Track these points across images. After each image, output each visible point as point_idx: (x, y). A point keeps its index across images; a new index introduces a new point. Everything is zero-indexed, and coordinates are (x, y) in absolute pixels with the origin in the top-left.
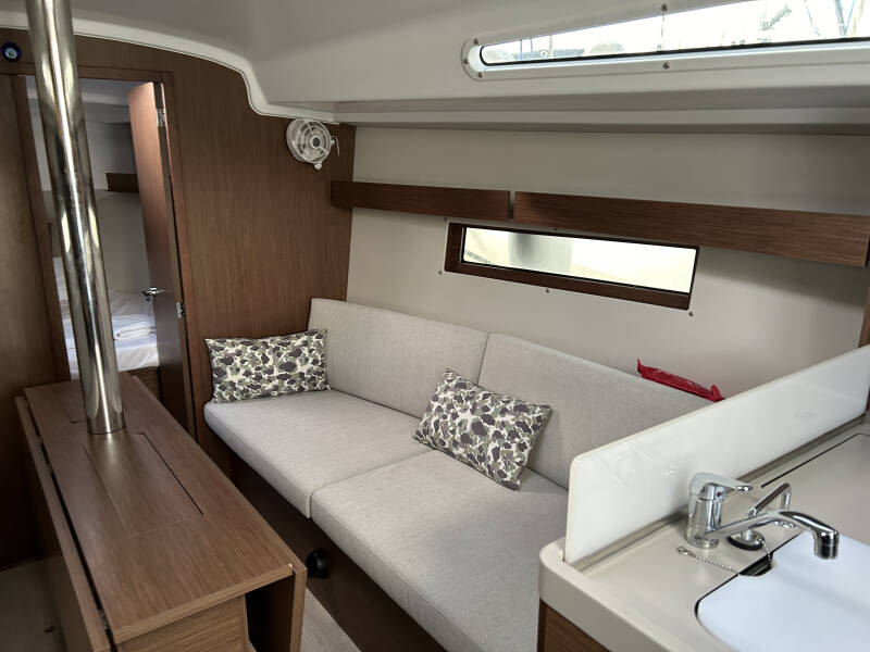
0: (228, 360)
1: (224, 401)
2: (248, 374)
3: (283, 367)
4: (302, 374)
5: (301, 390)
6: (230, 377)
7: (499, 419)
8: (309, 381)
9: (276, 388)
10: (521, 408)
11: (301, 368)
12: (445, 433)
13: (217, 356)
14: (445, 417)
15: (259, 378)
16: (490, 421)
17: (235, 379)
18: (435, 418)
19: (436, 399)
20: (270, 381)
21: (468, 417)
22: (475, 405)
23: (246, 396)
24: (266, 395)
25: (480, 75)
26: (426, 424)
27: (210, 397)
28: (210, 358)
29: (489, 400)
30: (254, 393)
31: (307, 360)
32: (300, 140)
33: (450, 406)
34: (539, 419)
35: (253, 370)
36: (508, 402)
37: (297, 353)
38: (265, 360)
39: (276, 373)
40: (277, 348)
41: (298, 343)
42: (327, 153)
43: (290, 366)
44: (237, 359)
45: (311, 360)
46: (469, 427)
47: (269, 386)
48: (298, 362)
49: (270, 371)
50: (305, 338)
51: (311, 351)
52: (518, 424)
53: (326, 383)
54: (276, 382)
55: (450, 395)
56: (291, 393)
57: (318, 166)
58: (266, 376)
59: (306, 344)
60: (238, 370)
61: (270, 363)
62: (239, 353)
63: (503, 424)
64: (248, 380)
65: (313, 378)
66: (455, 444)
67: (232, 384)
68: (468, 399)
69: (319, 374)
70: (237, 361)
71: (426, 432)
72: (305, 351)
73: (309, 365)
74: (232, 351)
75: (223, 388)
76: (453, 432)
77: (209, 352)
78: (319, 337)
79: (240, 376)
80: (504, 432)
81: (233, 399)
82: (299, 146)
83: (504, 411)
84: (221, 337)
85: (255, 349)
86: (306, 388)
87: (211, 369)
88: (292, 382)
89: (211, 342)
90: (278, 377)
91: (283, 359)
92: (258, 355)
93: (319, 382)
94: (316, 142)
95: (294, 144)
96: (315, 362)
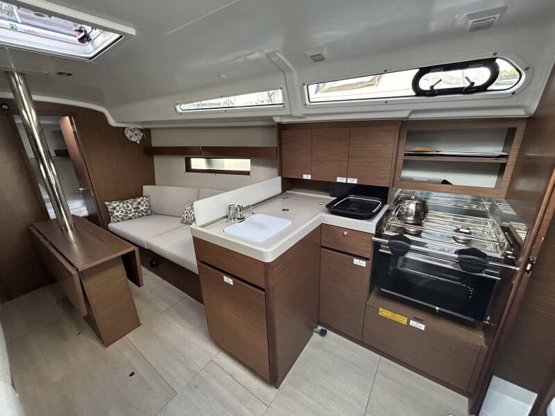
0: (114, 208)
1: (115, 222)
2: (122, 212)
3: (135, 208)
4: (142, 210)
5: (143, 215)
6: (116, 214)
9: (134, 215)
11: (141, 208)
13: (110, 208)
14: (188, 214)
15: (126, 213)
17: (118, 214)
18: (186, 215)
20: (131, 213)
23: (123, 219)
24: (131, 218)
25: (181, 114)
26: (183, 218)
27: (109, 222)
28: (107, 209)
30: (126, 218)
31: (143, 205)
32: (130, 134)
33: (190, 211)
35: (124, 211)
37: (139, 203)
38: (128, 207)
39: (133, 211)
40: (132, 203)
41: (139, 200)
42: (141, 138)
43: (138, 208)
44: (117, 208)
47: (131, 215)
48: (140, 206)
49: (130, 210)
50: (142, 198)
51: (144, 202)
53: (152, 212)
56: (139, 217)
57: (138, 142)
58: (129, 212)
59: (142, 200)
61: (130, 208)
62: (118, 206)
64: (123, 214)
65: (146, 211)
66: (192, 221)
67: (117, 216)
69: (149, 209)
71: (184, 220)
72: (142, 202)
73: (144, 207)
74: (115, 205)
75: (114, 218)
76: (191, 218)
77: (106, 206)
78: (147, 198)
81: (118, 221)
82: (130, 136)
84: (111, 201)
86: (145, 214)
87: (108, 212)
88: (139, 213)
89: (107, 203)
91: (135, 206)
92: (125, 205)
93: (149, 212)
94: (136, 135)
95: (128, 136)
96: (146, 206)
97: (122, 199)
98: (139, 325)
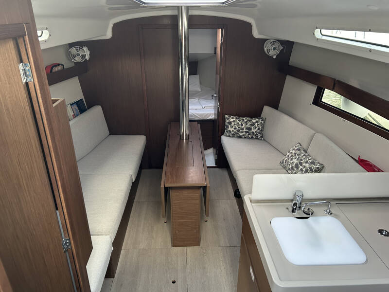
0: (230, 123)
1: (227, 136)
2: (235, 129)
3: (247, 128)
4: (253, 132)
5: (252, 138)
6: (230, 129)
7: (304, 164)
8: (256, 135)
9: (244, 135)
10: (313, 163)
11: (253, 130)
12: (287, 164)
13: (227, 121)
14: (289, 159)
15: (238, 131)
16: (301, 164)
17: (231, 130)
18: (286, 159)
19: (289, 152)
20: (242, 132)
21: (295, 161)
22: (299, 157)
23: (234, 136)
24: (240, 137)
25: (318, 39)
26: (283, 160)
27: (223, 134)
28: (225, 121)
29: (304, 157)
30: (236, 135)
31: (256, 128)
32: (268, 48)
33: (292, 156)
34: (318, 168)
35: (237, 128)
36: (310, 159)
37: (253, 125)
38: (242, 125)
39: (244, 130)
40: (247, 122)
41: (255, 121)
42: (278, 53)
43: (250, 129)
45: (257, 128)
46: (294, 164)
47: (241, 134)
48: (252, 128)
49: (243, 129)
50: (257, 120)
51: (258, 125)
52: (310, 168)
53: (262, 137)
54: (244, 133)
55: (293, 152)
56: (248, 138)
57: (275, 57)
58: (241, 131)
59: (257, 122)
60: (232, 127)
61: (243, 127)
62: (234, 121)
63: (305, 167)
64: (235, 131)
65: (257, 134)
66: (289, 169)
67: (230, 131)
68: (298, 155)
69: (260, 133)
70: (233, 124)
71: (283, 162)
72: (256, 124)
73: (256, 130)
74: (232, 120)
75: (227, 132)
76: (289, 165)
77: (225, 119)
78: (262, 120)
79: (233, 129)
80: (304, 169)
81: (230, 136)
82: (267, 50)
83: (307, 162)
84: (230, 115)
85: (239, 121)
86: (254, 137)
87: (225, 125)
88: (249, 134)
89: (226, 116)
90: (245, 132)
91: (248, 126)
92: (240, 123)
93: (259, 136)
94: (274, 49)
95: (266, 49)
96: (259, 129)
97: (239, 115)
98: (198, 244)
